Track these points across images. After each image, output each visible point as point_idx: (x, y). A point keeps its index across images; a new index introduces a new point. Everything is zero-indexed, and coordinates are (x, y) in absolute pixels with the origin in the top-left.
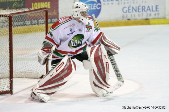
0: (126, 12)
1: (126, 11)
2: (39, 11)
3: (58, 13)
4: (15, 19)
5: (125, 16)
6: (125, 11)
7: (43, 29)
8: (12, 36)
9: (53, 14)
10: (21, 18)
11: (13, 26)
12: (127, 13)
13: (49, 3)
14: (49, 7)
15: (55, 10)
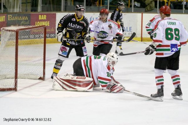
2: (40, 28)
3: (55, 30)
4: (21, 34)
8: (18, 46)
9: (51, 31)
13: (48, 22)
14: (49, 25)
15: (53, 27)
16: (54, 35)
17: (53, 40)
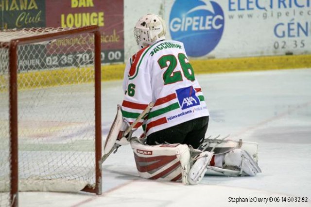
0: (284, 36)
1: (284, 32)
3: (122, 39)
4: (24, 53)
5: (281, 45)
6: (280, 33)
7: (88, 77)
9: (110, 41)
10: (37, 52)
11: (19, 70)
12: (286, 38)
13: (101, 14)
14: (101, 24)
15: (116, 31)
16: (120, 55)
17: (116, 69)
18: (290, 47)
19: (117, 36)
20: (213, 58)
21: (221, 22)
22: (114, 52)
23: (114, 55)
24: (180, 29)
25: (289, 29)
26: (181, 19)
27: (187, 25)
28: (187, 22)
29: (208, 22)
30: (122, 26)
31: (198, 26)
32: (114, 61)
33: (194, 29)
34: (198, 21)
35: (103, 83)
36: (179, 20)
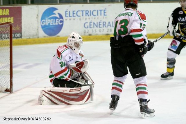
1: (88, 26)
3: (21, 28)
5: (87, 31)
6: (86, 26)
9: (16, 29)
12: (89, 29)
13: (12, 18)
14: (12, 22)
15: (19, 25)
16: (20, 35)
17: (18, 41)
18: (90, 32)
19: (19, 27)
20: (59, 36)
21: (62, 22)
22: (18, 33)
23: (18, 35)
24: (45, 25)
25: (90, 25)
26: (46, 20)
27: (48, 23)
28: (48, 22)
29: (57, 22)
30: (21, 23)
31: (52, 23)
32: (18, 37)
33: (51, 24)
34: (53, 21)
35: (13, 47)
36: (45, 21)
